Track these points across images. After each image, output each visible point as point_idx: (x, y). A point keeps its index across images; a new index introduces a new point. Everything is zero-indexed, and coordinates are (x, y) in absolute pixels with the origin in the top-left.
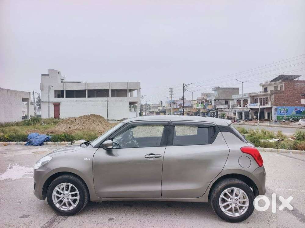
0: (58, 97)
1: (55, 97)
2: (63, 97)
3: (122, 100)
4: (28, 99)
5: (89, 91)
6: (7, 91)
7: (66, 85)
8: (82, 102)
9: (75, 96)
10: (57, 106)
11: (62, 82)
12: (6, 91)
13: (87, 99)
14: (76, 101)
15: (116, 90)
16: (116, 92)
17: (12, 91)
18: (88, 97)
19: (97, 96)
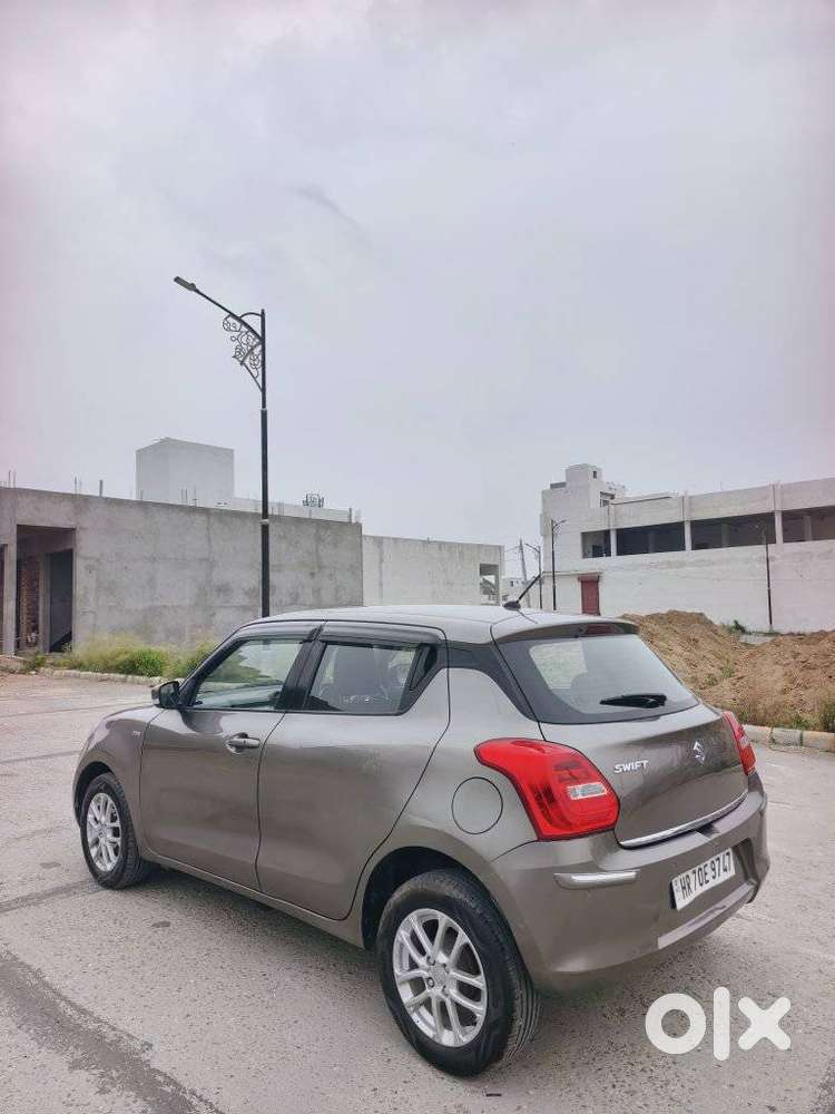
0: (595, 556)
1: (585, 556)
2: (609, 554)
3: (830, 551)
4: (496, 566)
5: (695, 525)
6: (440, 548)
7: (616, 512)
8: (671, 568)
9: (651, 547)
10: (590, 585)
11: (605, 503)
12: (436, 546)
13: (689, 554)
14: (650, 566)
15: (811, 512)
16: (808, 519)
17: (450, 546)
18: (696, 546)
19: (734, 543)
